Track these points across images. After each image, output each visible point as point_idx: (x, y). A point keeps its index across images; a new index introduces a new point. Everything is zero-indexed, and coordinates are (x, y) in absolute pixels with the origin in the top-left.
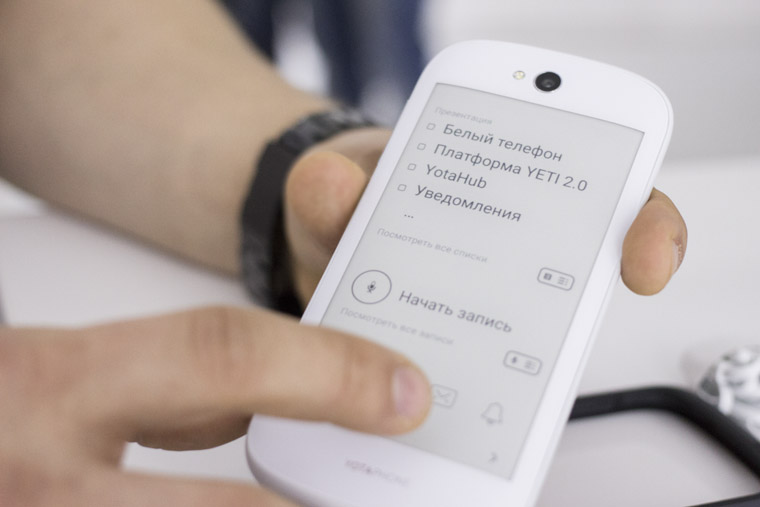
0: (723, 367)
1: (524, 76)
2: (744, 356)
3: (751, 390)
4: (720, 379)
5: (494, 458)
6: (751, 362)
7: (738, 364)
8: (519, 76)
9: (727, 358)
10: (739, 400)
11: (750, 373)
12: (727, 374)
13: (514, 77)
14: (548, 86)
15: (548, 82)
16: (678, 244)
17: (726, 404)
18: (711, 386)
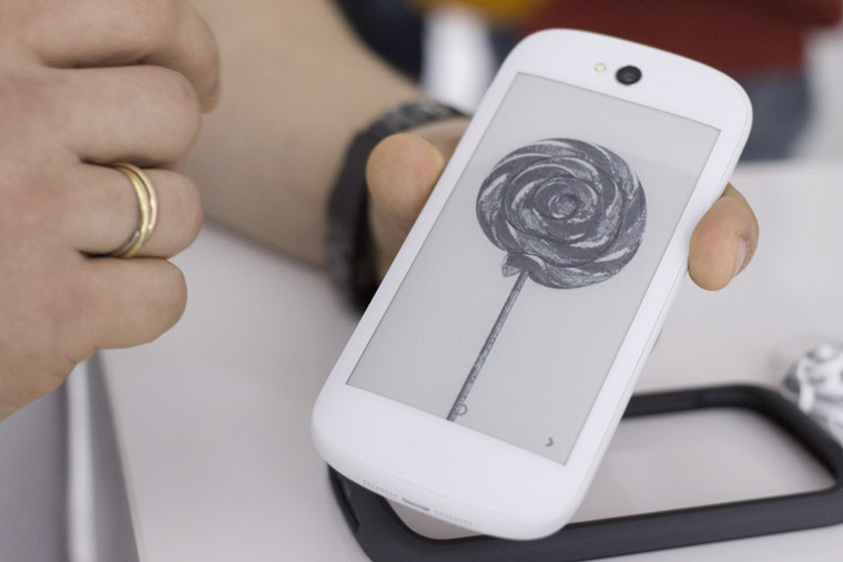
0: (804, 363)
1: (605, 68)
2: (826, 352)
3: (833, 387)
4: (801, 375)
5: (551, 443)
6: (834, 358)
7: (820, 361)
8: (600, 68)
9: (811, 355)
10: (820, 397)
11: (831, 370)
12: (808, 370)
13: (596, 69)
14: (629, 80)
15: (629, 75)
16: (745, 241)
17: (806, 401)
18: (792, 384)
